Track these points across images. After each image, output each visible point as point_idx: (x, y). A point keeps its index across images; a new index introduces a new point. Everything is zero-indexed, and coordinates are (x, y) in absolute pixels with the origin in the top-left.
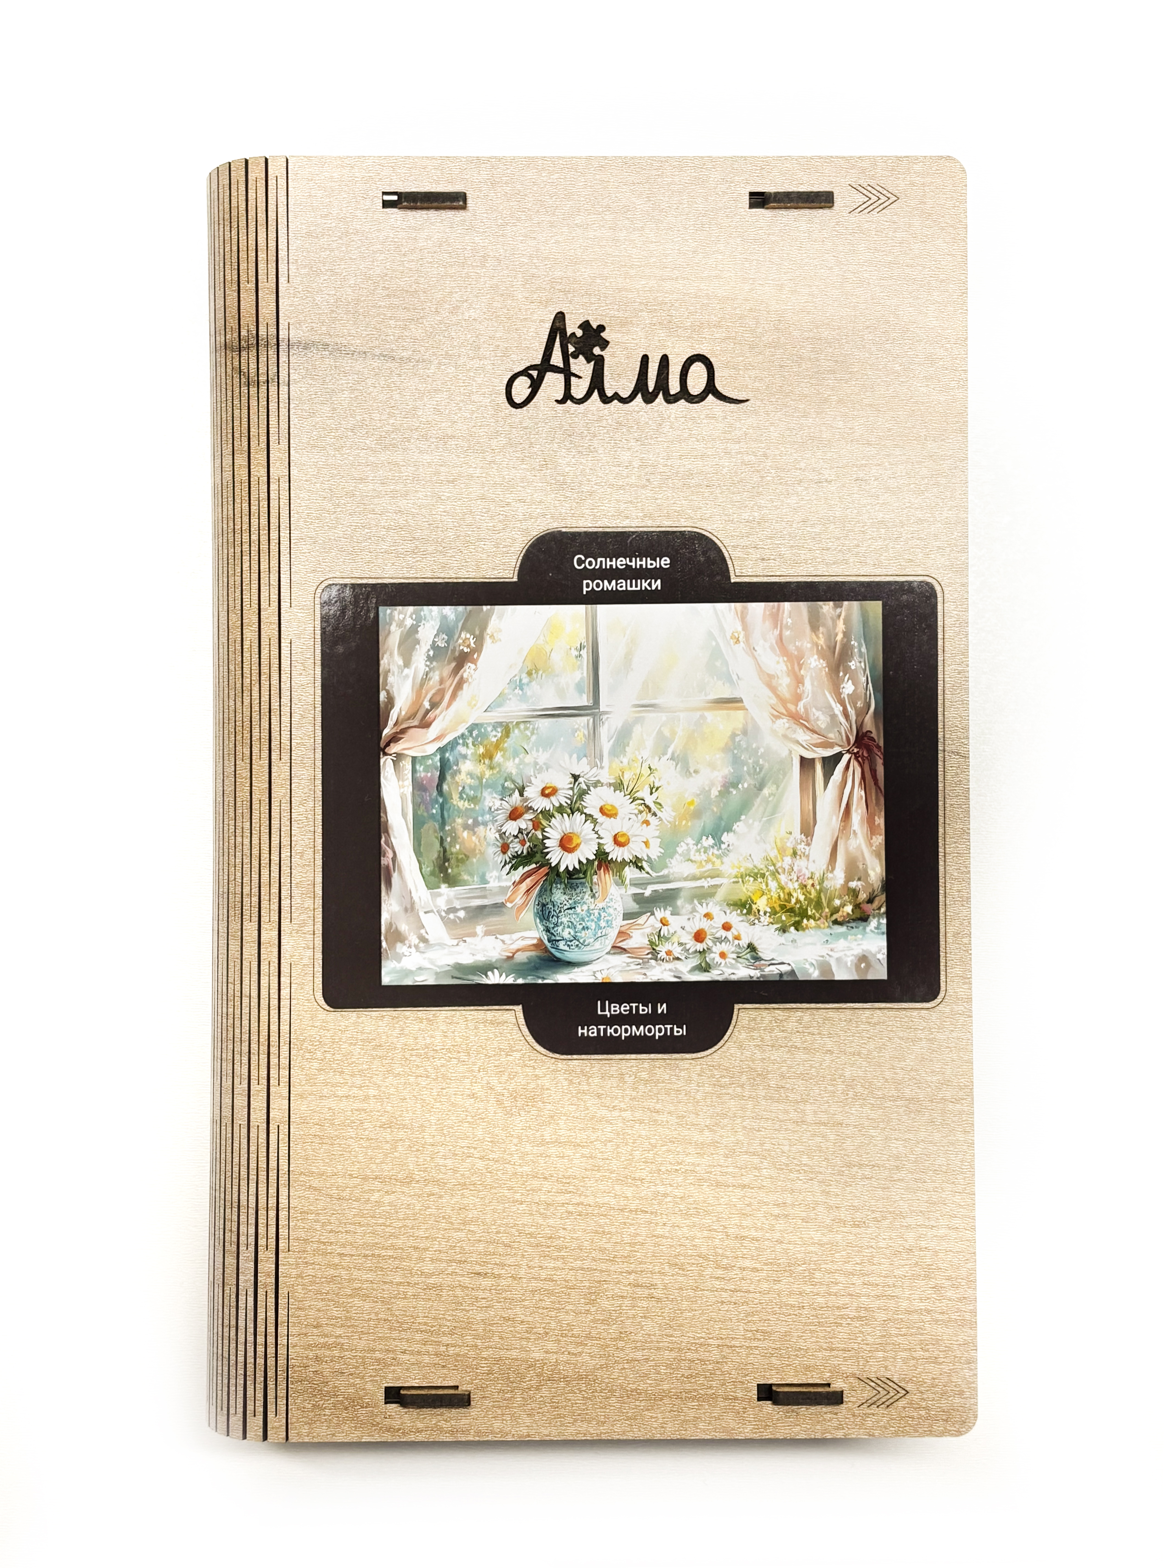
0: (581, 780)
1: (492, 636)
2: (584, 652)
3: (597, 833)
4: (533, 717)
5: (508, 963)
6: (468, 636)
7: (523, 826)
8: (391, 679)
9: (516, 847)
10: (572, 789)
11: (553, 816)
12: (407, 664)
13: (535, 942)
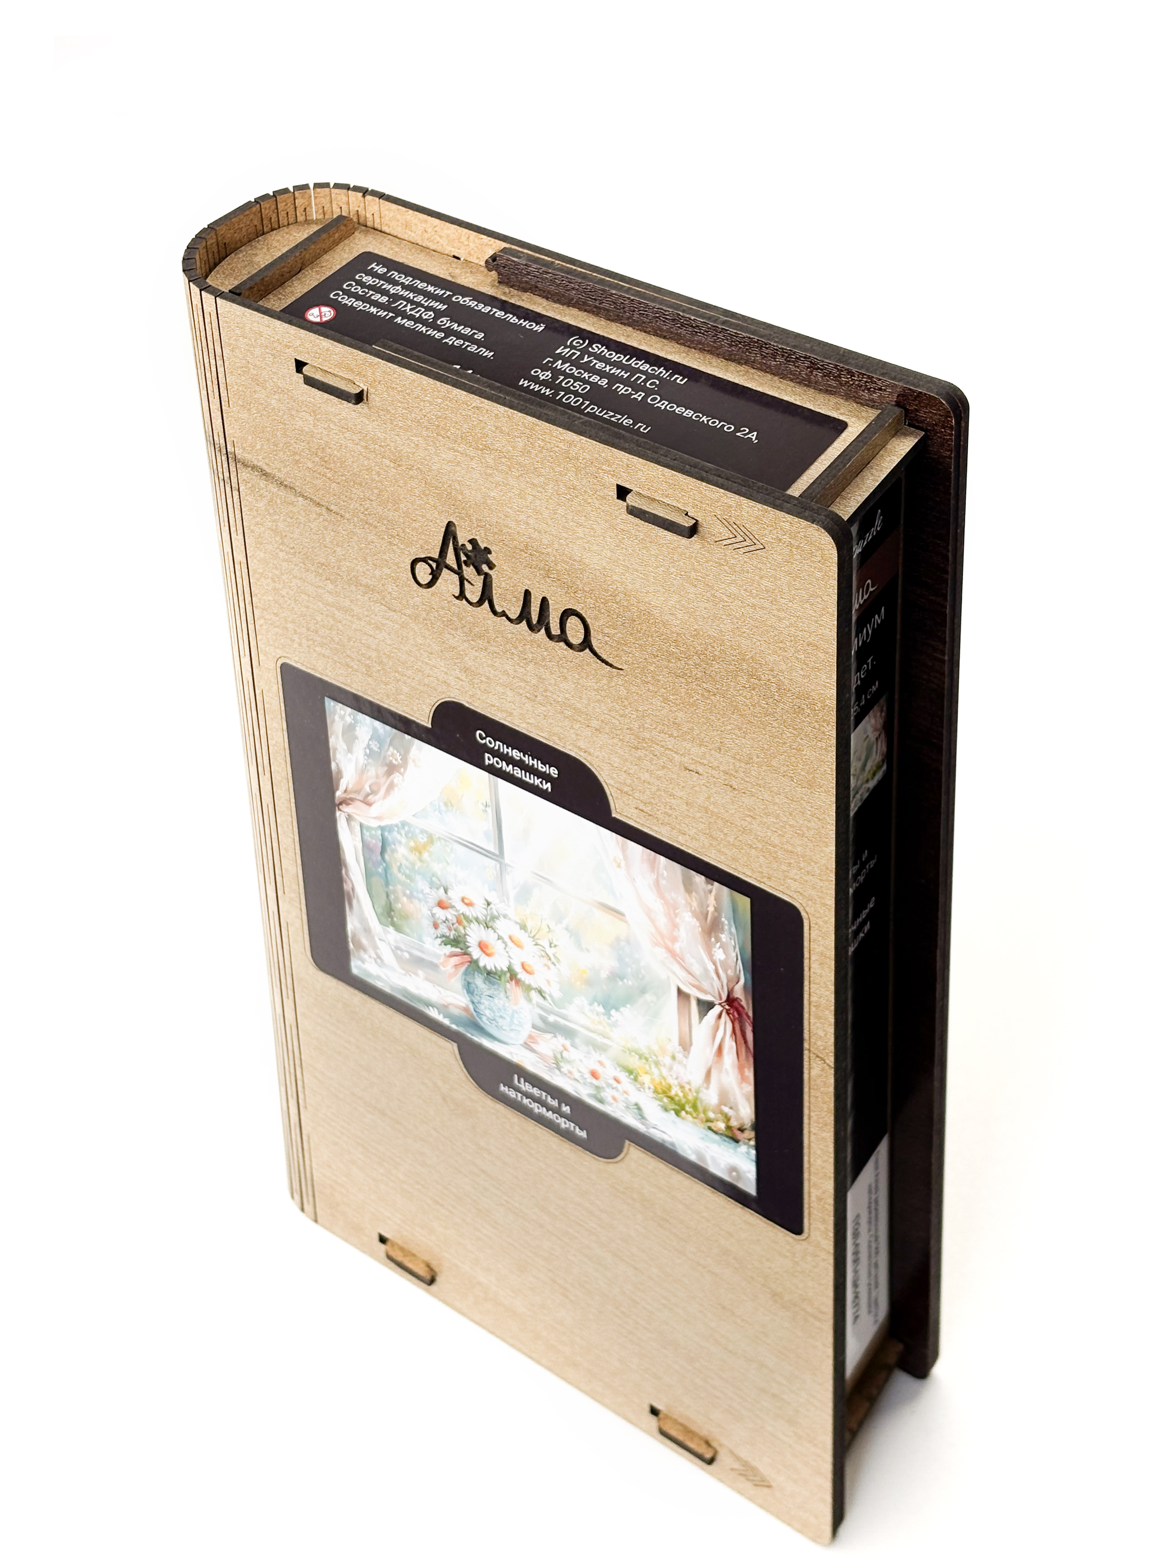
0: (492, 906)
1: (414, 761)
2: (489, 810)
3: (507, 952)
4: (452, 840)
5: (443, 1009)
6: (395, 752)
7: (449, 917)
8: (338, 756)
9: (443, 929)
10: (486, 910)
11: (471, 921)
12: (350, 750)
13: (464, 1005)
